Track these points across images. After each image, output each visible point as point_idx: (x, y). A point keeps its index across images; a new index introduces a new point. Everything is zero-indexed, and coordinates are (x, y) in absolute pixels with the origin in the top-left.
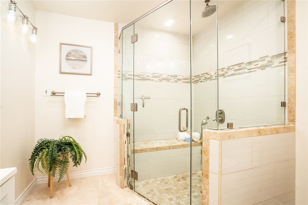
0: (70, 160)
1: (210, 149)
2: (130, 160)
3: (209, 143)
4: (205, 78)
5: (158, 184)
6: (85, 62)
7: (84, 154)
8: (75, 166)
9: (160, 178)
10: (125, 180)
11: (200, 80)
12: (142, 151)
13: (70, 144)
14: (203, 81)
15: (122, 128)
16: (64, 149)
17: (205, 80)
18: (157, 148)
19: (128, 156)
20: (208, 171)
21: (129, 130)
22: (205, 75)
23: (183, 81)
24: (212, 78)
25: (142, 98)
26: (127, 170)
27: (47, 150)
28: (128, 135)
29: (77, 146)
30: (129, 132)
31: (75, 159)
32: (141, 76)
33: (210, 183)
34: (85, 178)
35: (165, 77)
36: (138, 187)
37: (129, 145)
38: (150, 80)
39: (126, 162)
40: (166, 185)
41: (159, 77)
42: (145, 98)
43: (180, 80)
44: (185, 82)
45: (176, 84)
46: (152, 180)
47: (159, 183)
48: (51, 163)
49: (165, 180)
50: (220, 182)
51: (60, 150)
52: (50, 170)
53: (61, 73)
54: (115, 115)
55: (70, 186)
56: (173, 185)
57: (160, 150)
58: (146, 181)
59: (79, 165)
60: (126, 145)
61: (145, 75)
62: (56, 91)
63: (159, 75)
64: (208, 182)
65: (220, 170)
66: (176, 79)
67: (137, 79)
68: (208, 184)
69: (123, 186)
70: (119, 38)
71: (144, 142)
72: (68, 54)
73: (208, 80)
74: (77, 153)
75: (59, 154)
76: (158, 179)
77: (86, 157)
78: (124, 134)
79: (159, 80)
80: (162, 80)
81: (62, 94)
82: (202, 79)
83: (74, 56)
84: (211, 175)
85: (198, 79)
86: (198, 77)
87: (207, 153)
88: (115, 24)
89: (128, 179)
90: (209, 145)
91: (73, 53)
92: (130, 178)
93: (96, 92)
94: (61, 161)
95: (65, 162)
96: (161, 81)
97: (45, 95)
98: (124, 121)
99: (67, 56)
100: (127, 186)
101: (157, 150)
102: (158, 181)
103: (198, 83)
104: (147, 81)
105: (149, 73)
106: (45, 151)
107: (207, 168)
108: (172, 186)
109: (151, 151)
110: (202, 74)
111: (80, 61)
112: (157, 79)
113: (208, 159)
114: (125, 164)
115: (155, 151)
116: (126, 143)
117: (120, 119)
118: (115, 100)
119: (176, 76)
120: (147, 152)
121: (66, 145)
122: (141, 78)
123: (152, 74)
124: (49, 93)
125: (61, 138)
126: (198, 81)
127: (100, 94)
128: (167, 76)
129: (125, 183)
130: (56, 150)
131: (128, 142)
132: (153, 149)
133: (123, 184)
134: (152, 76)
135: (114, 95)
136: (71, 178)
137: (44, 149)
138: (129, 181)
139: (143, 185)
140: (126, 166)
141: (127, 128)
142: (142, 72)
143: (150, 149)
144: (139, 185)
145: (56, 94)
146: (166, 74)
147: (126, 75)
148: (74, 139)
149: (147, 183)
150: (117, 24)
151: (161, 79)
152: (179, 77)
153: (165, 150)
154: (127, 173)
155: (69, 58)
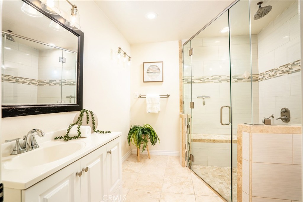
0: (149, 140)
1: (243, 140)
2: (189, 146)
3: (242, 134)
4: (269, 76)
5: (213, 170)
6: (159, 73)
7: (158, 138)
8: (152, 145)
9: (216, 167)
10: (185, 161)
11: (264, 78)
12: (200, 141)
13: (149, 130)
14: (267, 78)
15: (184, 121)
16: (145, 132)
17: (269, 78)
18: (214, 140)
19: (188, 143)
20: (241, 158)
21: (189, 123)
22: (269, 73)
23: (244, 80)
24: (276, 75)
25: (203, 98)
26: (187, 154)
27: (136, 132)
28: (188, 127)
29: (153, 131)
30: (189, 125)
31: (152, 140)
32: (201, 80)
33: (243, 168)
34: (159, 156)
35: (225, 78)
36: (196, 168)
37: (189, 134)
38: (210, 82)
39: (187, 148)
40: (221, 172)
41: (218, 79)
42: (205, 98)
43: (241, 79)
44: (247, 81)
45: (236, 83)
46: (209, 166)
47: (215, 170)
48: (138, 140)
49: (221, 168)
50: (251, 168)
51: (143, 133)
52: (138, 144)
53: (144, 82)
54: (181, 112)
55: (149, 158)
56: (228, 174)
57: (216, 142)
58: (204, 166)
59: (155, 145)
60: (187, 134)
61: (206, 78)
62: (141, 95)
63: (218, 77)
64: (242, 167)
65: (251, 158)
66: (236, 79)
67: (198, 82)
68: (242, 169)
69: (184, 165)
70: (182, 51)
71: (205, 135)
72: (148, 69)
73: (272, 78)
74: (153, 136)
75: (142, 135)
76: (215, 167)
77: (159, 140)
78: (185, 125)
79: (218, 82)
80: (222, 81)
81: (145, 97)
82: (267, 76)
83: (152, 70)
84: (243, 161)
85: (262, 76)
86: (262, 75)
87: (240, 143)
88: (179, 41)
89: (188, 161)
90: (242, 136)
91: (151, 68)
92: (189, 161)
93: (167, 95)
94: (144, 140)
95: (146, 141)
96: (220, 82)
97: (135, 97)
98: (185, 116)
99: (147, 70)
100: (187, 166)
101: (215, 141)
102: (214, 168)
103: (262, 81)
104: (207, 83)
105: (209, 76)
106: (135, 132)
107: (241, 155)
108: (226, 175)
109: (208, 142)
110: (266, 72)
111: (155, 73)
112: (217, 81)
113: (242, 148)
114: (185, 149)
115: (212, 142)
116: (186, 133)
117: (183, 114)
118: (180, 99)
119: (237, 76)
120: (204, 142)
121: (147, 130)
122: (201, 81)
123: (211, 77)
124: (138, 96)
125: (144, 125)
126: (262, 78)
127: (169, 96)
128: (226, 77)
129: (185, 164)
130: (141, 132)
131: (188, 132)
132: (210, 140)
133: (184, 164)
134: (211, 78)
135: (180, 96)
136: (150, 154)
137: (135, 131)
138: (189, 163)
139: (200, 168)
140: (186, 150)
141: (188, 121)
142: (202, 76)
143: (208, 140)
144: (197, 168)
145: (142, 97)
146: (225, 76)
147: (189, 79)
148: (152, 127)
149: (205, 168)
150: (181, 41)
151: (220, 80)
152: (240, 77)
153: (222, 143)
154: (187, 156)
155: (148, 71)
